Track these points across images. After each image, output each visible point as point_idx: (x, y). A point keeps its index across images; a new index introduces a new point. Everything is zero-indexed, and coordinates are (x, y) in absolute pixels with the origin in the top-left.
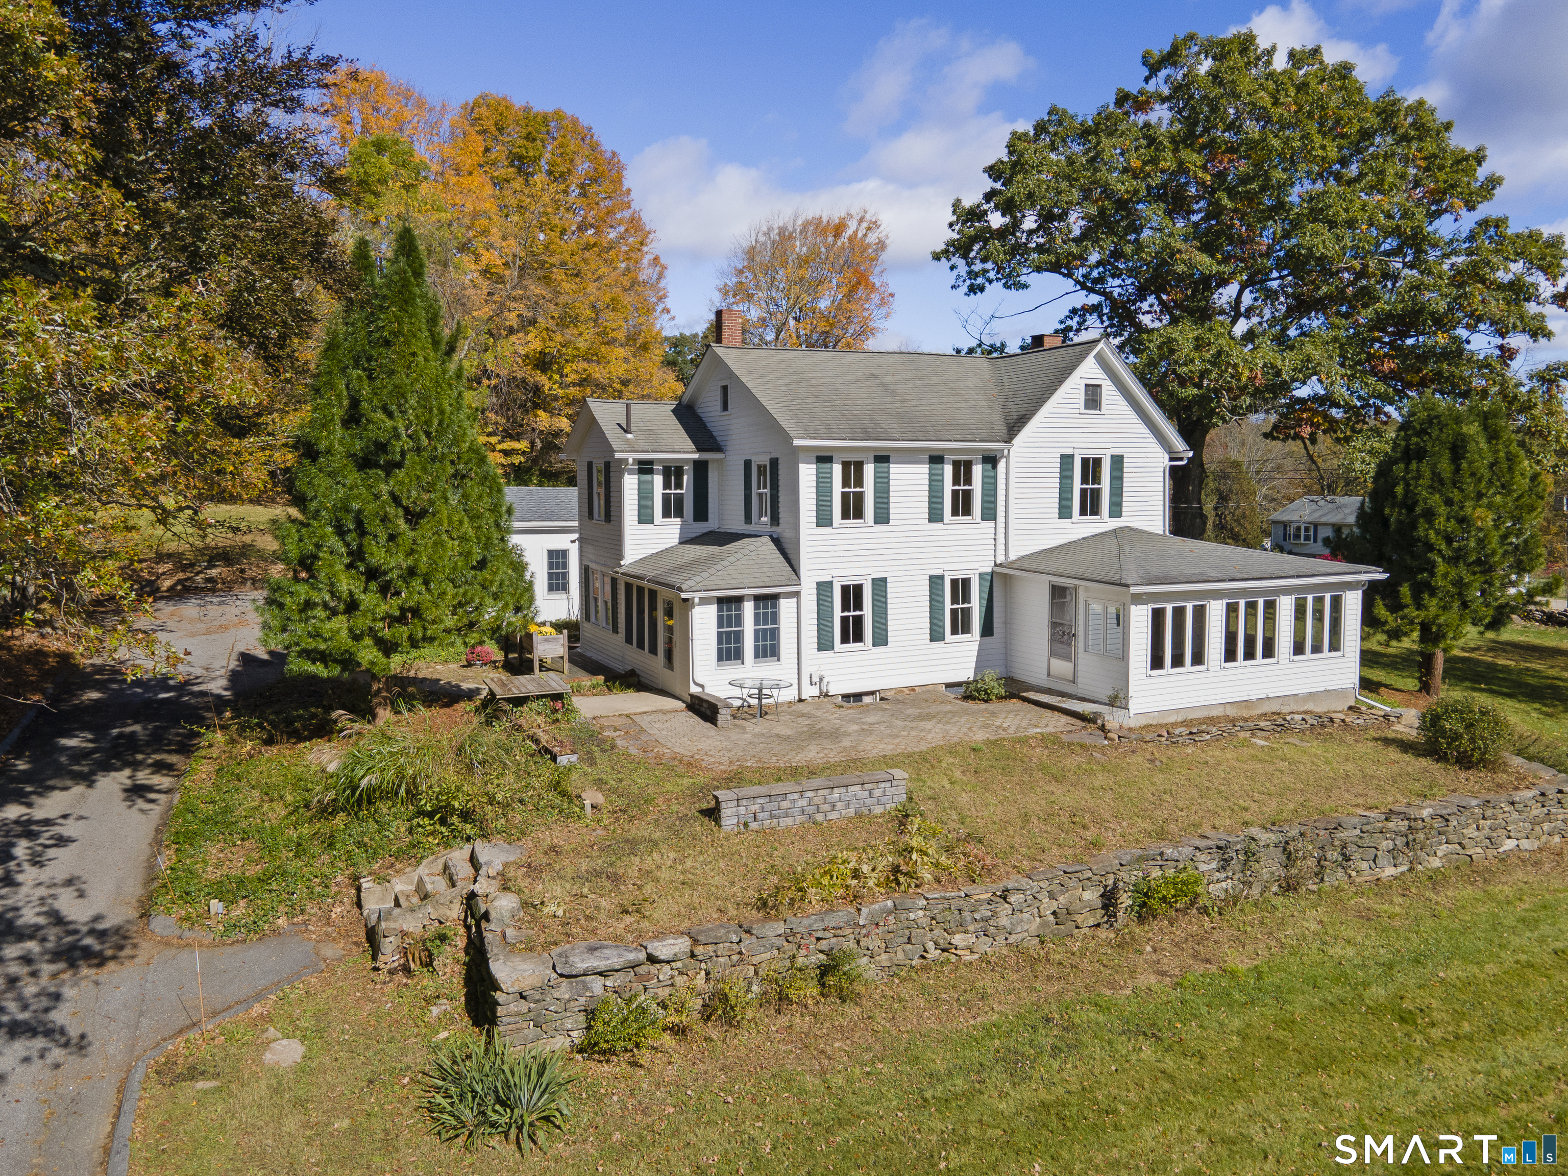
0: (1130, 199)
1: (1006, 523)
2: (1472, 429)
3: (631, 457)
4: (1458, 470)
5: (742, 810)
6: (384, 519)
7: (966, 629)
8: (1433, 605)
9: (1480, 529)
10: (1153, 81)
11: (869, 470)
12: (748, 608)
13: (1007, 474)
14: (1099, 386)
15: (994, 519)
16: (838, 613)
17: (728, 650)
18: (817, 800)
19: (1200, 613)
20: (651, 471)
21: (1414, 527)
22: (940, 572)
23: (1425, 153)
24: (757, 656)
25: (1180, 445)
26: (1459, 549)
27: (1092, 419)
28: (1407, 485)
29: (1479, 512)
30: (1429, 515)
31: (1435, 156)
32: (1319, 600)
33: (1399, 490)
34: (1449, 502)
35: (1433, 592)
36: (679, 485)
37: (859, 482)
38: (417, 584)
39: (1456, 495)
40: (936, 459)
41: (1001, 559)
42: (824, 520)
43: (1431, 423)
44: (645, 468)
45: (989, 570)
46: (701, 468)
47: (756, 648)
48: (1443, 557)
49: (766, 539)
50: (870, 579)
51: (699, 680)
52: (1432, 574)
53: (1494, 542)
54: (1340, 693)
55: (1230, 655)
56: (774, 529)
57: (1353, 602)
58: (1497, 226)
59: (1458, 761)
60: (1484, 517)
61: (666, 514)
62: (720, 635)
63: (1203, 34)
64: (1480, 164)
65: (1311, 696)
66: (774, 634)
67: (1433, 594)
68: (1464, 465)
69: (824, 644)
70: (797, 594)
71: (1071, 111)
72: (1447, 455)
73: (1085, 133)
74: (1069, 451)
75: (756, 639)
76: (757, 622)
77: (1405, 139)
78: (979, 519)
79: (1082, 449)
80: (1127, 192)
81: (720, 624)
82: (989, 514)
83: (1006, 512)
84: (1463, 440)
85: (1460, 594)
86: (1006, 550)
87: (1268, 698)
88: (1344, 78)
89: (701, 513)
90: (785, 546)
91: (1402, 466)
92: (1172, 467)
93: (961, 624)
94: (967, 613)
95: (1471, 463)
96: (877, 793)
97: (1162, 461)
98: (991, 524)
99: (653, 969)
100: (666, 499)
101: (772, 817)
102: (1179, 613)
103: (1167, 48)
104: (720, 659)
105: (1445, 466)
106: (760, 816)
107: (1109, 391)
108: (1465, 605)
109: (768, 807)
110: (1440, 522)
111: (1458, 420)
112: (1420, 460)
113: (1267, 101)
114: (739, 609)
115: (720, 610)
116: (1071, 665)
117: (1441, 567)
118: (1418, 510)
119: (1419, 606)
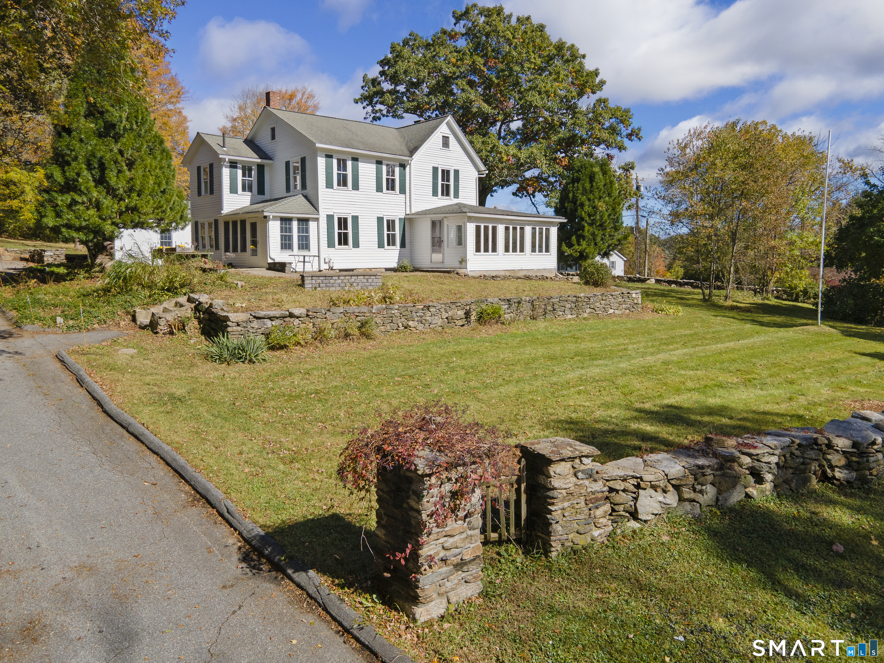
0: (451, 77)
1: (410, 196)
2: (597, 169)
3: (227, 158)
4: (592, 186)
5: (314, 282)
6: (116, 162)
7: (394, 244)
8: (584, 244)
9: (601, 211)
10: (458, 25)
11: (349, 164)
12: (295, 224)
13: (410, 173)
14: (448, 137)
15: (405, 193)
16: (336, 231)
17: (286, 244)
18: (345, 281)
19: (494, 229)
20: (236, 167)
21: (576, 210)
22: (382, 216)
23: (575, 69)
24: (299, 248)
25: (482, 167)
26: (593, 220)
27: (445, 152)
28: (574, 193)
29: (600, 204)
30: (582, 205)
31: (579, 71)
32: (541, 229)
33: (571, 195)
34: (589, 200)
35: (584, 238)
36: (250, 176)
37: (345, 169)
38: (134, 195)
39: (591, 196)
40: (379, 163)
41: (408, 212)
42: (329, 185)
43: (582, 167)
44: (233, 165)
45: (403, 217)
46: (261, 168)
47: (299, 244)
48: (587, 223)
49: (301, 195)
50: (351, 215)
51: (272, 257)
52: (583, 231)
53: (606, 217)
54: (550, 270)
55: (507, 250)
56: (304, 192)
57: (554, 232)
58: (604, 102)
59: (593, 285)
60: (601, 206)
61: (244, 189)
62: (282, 236)
63: (480, 5)
64: (597, 76)
65: (539, 270)
66: (307, 238)
67: (584, 240)
68: (594, 184)
69: (331, 245)
70: (317, 220)
71: (420, 35)
72: (588, 180)
73: (428, 46)
74: (436, 166)
75: (299, 240)
76: (299, 232)
77: (567, 61)
78: (398, 193)
79: (442, 165)
80: (451, 73)
81: (282, 231)
82: (403, 191)
83: (410, 191)
84: (594, 174)
85: (594, 239)
86: (410, 208)
87: (522, 270)
88: (542, 31)
89: (261, 191)
90: (310, 198)
91: (571, 185)
92: (479, 178)
93: (391, 241)
94: (394, 236)
95: (597, 183)
96: (370, 281)
97: (475, 175)
98: (404, 196)
99: (292, 320)
100: (244, 182)
101: (326, 286)
102: (486, 228)
103: (464, 10)
104: (282, 248)
105: (588, 185)
106: (321, 285)
107: (452, 141)
108: (596, 244)
109: (325, 281)
110: (586, 208)
111: (592, 166)
112: (578, 183)
113: (510, 36)
114: (290, 224)
115: (281, 224)
116: (441, 255)
117: (587, 227)
118: (578, 203)
119: (579, 245)
